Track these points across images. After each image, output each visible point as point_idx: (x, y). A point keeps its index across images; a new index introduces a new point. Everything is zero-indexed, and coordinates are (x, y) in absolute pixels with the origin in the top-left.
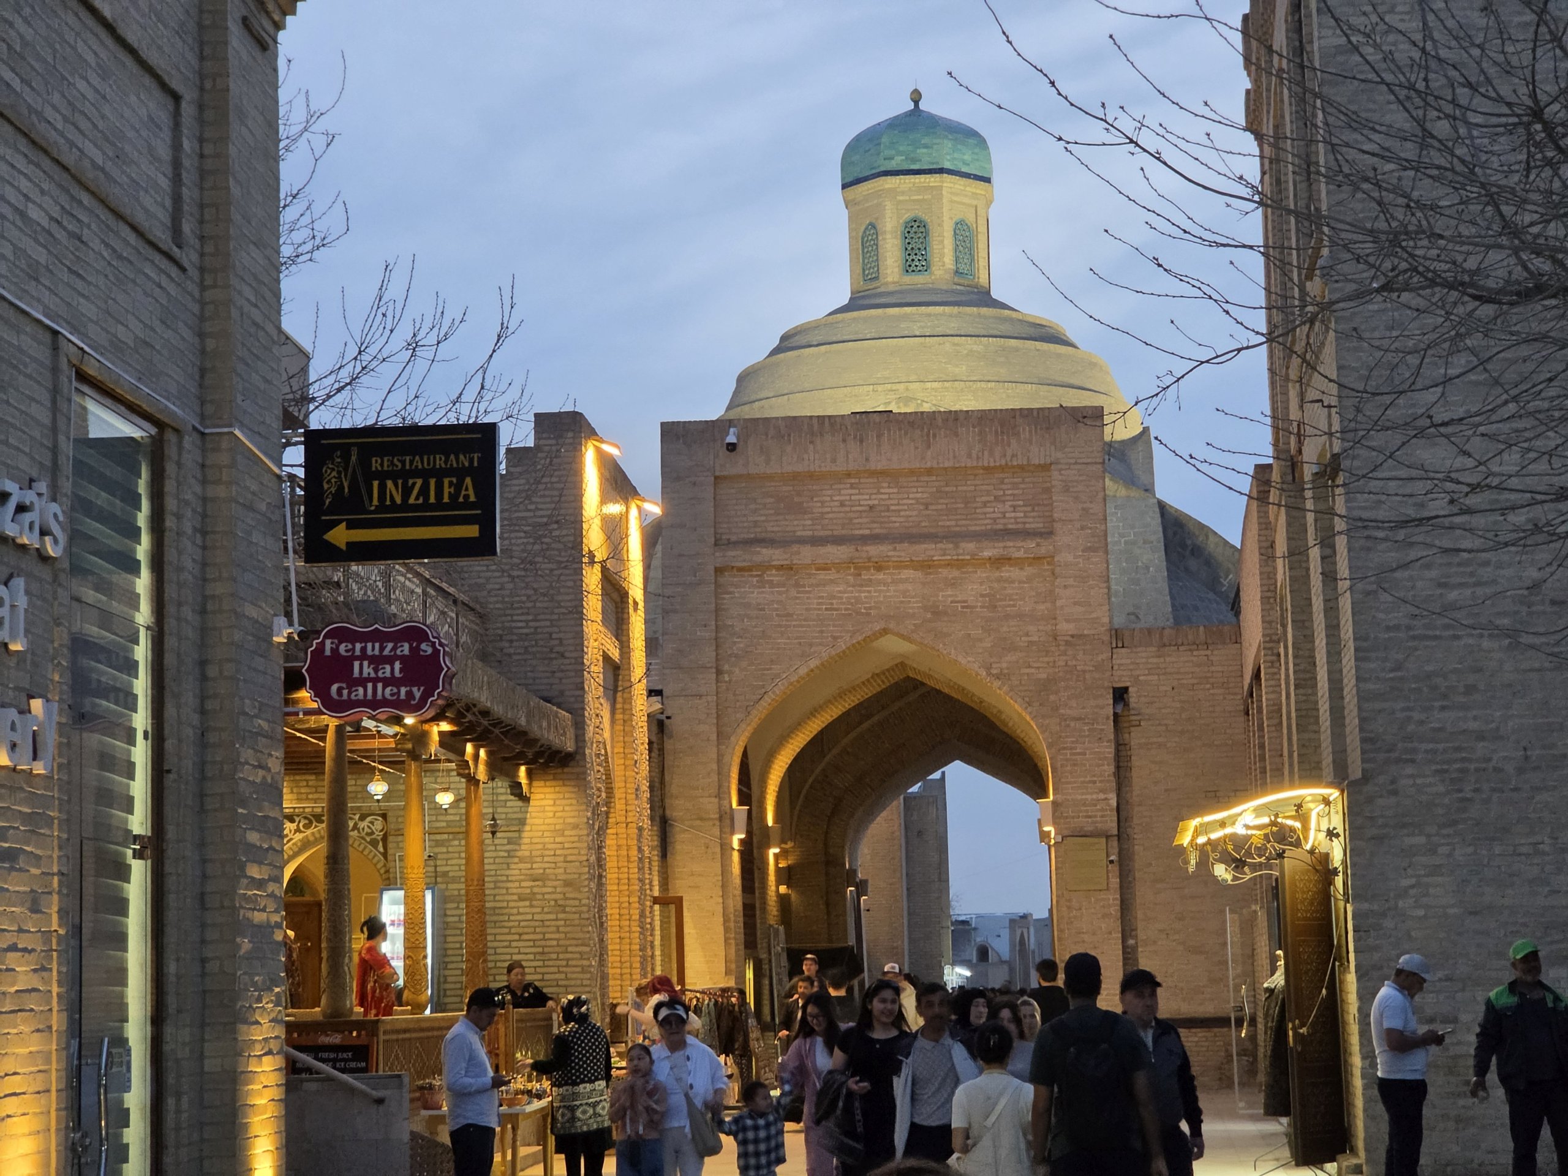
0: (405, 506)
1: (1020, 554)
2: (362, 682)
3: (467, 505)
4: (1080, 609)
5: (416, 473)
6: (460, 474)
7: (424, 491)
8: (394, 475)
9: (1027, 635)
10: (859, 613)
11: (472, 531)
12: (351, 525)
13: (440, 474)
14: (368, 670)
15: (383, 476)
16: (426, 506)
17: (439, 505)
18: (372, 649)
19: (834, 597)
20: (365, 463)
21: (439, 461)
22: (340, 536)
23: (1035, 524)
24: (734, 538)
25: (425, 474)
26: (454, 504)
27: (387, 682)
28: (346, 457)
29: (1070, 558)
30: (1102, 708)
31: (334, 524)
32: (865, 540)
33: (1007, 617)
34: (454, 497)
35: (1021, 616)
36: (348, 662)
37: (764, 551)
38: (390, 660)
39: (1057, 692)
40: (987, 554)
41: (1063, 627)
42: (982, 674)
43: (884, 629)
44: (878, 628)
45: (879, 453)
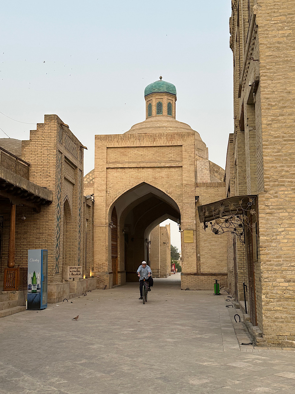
1: (175, 165)
4: (188, 178)
9: (176, 184)
10: (138, 178)
19: (133, 175)
23: (178, 159)
24: (111, 161)
29: (186, 167)
30: (193, 201)
32: (140, 162)
33: (171, 180)
35: (174, 180)
37: (117, 164)
39: (182, 197)
40: (167, 166)
41: (184, 182)
42: (166, 193)
43: (144, 182)
44: (142, 182)
45: (143, 143)
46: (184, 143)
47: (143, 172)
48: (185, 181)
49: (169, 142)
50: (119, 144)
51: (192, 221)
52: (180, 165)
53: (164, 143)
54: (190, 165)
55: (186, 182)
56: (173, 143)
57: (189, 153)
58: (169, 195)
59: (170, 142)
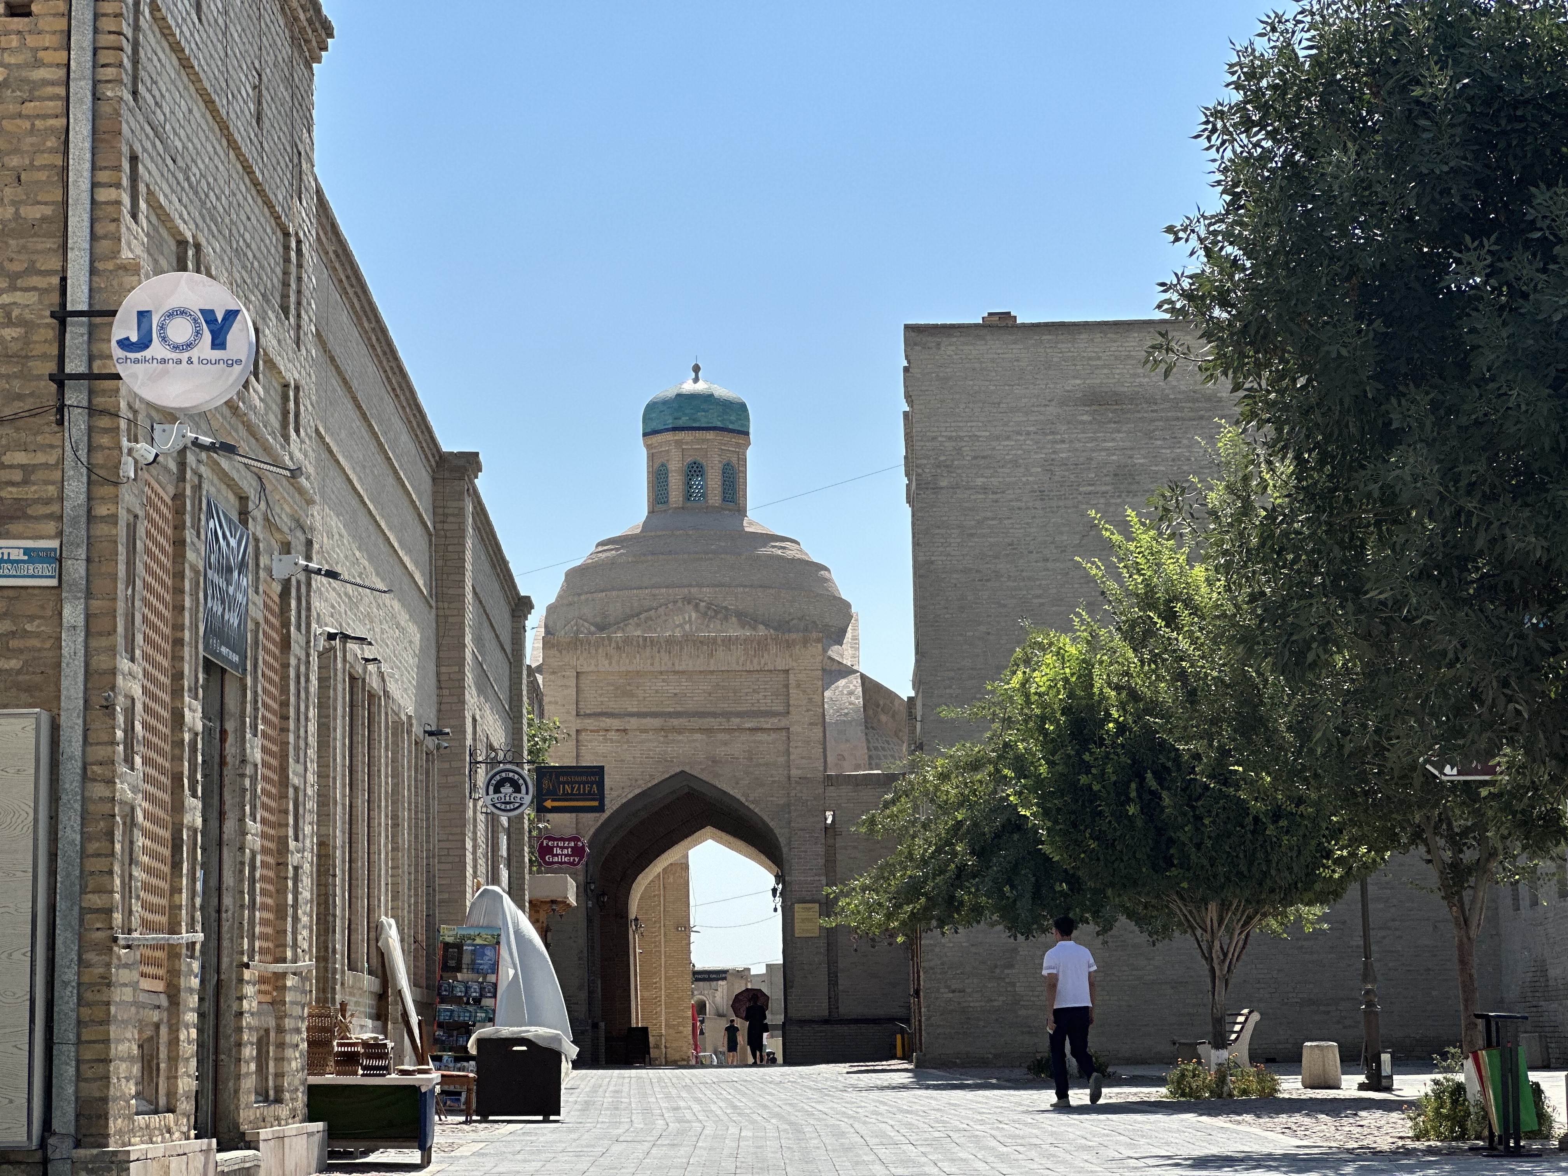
0: (572, 794)
1: (769, 726)
2: (557, 855)
3: (594, 794)
4: (804, 761)
5: (576, 782)
6: (592, 783)
7: (579, 789)
8: (568, 783)
9: (772, 776)
10: (666, 761)
11: (596, 804)
12: (553, 800)
13: (584, 783)
14: (559, 851)
15: (564, 783)
16: (579, 794)
17: (584, 794)
18: (561, 844)
19: (650, 750)
20: (557, 778)
21: (584, 779)
22: (549, 804)
23: (778, 708)
24: (588, 712)
25: (579, 783)
26: (589, 793)
27: (566, 856)
28: (551, 776)
29: (800, 730)
30: (818, 823)
31: (546, 800)
32: (670, 715)
33: (759, 765)
34: (590, 791)
35: (767, 765)
36: (552, 848)
37: (607, 720)
38: (567, 848)
39: (790, 813)
40: (747, 726)
41: (794, 772)
42: (743, 800)
43: (682, 772)
44: (678, 770)
45: (681, 660)
46: (794, 664)
47: (679, 742)
48: (798, 768)
49: (751, 662)
50: (610, 664)
51: (817, 878)
52: (782, 724)
53: (738, 663)
54: (811, 724)
55: (800, 772)
56: (763, 662)
57: (808, 690)
58: (752, 807)
59: (755, 661)
